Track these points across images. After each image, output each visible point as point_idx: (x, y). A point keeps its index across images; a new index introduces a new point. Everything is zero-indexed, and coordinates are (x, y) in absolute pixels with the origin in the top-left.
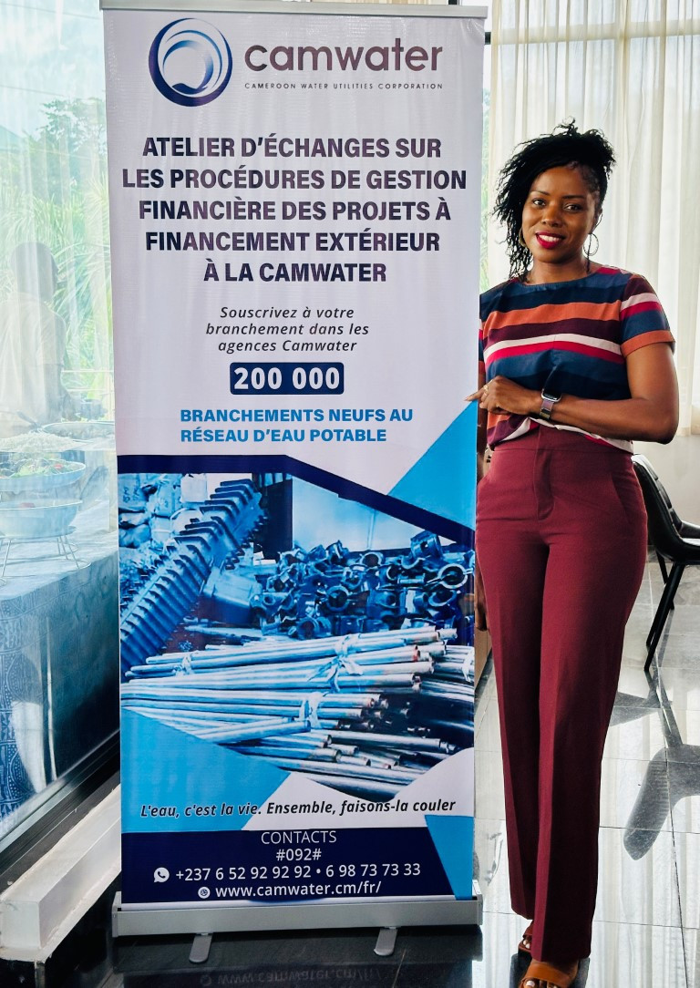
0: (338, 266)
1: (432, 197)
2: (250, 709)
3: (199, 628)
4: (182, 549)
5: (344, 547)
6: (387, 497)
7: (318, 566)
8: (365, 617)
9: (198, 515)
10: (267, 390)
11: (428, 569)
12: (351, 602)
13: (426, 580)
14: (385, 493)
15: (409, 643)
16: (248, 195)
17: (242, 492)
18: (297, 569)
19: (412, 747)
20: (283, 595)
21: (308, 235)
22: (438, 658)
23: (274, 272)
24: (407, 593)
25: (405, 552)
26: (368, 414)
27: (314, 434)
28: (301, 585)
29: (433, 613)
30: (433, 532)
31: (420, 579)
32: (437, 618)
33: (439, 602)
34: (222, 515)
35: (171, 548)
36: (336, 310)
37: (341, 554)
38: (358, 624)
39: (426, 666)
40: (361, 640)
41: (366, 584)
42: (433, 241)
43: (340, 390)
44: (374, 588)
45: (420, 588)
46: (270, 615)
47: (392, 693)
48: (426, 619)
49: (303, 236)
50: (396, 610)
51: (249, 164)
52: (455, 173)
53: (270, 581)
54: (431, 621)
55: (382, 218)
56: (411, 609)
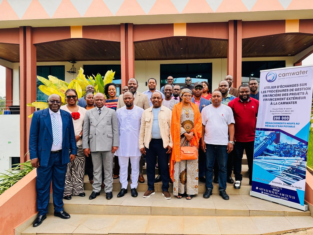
0: (290, 102)
1: (305, 91)
2: (271, 166)
3: (265, 153)
4: (264, 141)
5: (287, 143)
7: (283, 146)
8: (289, 155)
9: (267, 137)
10: (278, 120)
11: (300, 148)
12: (288, 152)
14: (294, 135)
15: (296, 160)
16: (278, 93)
17: (273, 134)
18: (280, 146)
19: (295, 177)
20: (278, 150)
22: (301, 163)
23: (280, 103)
24: (296, 152)
25: (297, 145)
26: (292, 123)
27: (284, 126)
28: (280, 148)
29: (301, 155)
30: (302, 142)
34: (270, 137)
35: (262, 141)
36: (289, 108)
39: (299, 164)
42: (305, 98)
43: (289, 120)
44: (291, 150)
45: (299, 151)
46: (275, 152)
47: (293, 168)
48: (299, 156)
49: (285, 98)
50: (294, 154)
51: (278, 89)
52: (309, 88)
53: (276, 147)
55: (297, 95)
56: (297, 154)
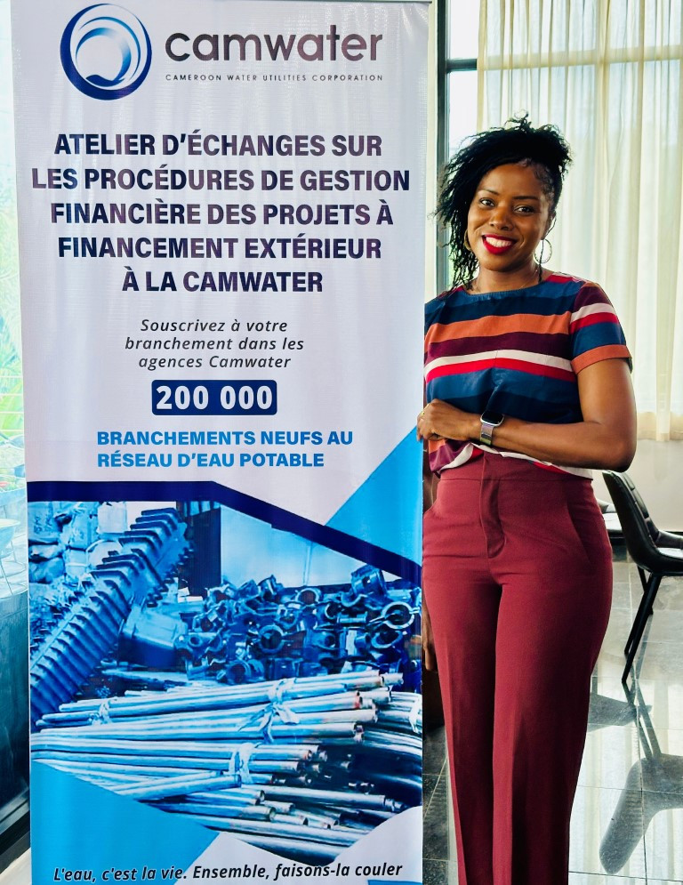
0: (270, 275)
1: (372, 199)
2: (174, 762)
3: (117, 672)
4: (100, 584)
5: (277, 582)
6: (325, 527)
7: (249, 603)
8: (301, 660)
9: (116, 547)
10: (192, 410)
11: (371, 607)
12: (286, 644)
13: (368, 618)
14: (323, 524)
15: (349, 688)
16: (171, 197)
17: (165, 522)
18: (226, 606)
19: (353, 804)
20: (211, 635)
21: (236, 240)
22: (382, 706)
23: (199, 282)
24: (347, 634)
25: (346, 588)
26: (304, 437)
27: (244, 458)
28: (230, 625)
29: (376, 655)
30: (376, 566)
31: (361, 618)
32: (381, 660)
33: (383, 644)
34: (144, 547)
35: (87, 584)
36: (268, 323)
37: (275, 590)
38: (294, 668)
39: (370, 715)
40: (296, 685)
41: (302, 623)
42: (374, 247)
43: (272, 410)
44: (311, 628)
45: (362, 628)
46: (196, 658)
47: (332, 744)
48: (369, 662)
49: (231, 242)
50: (335, 653)
51: (174, 162)
52: (397, 173)
53: (196, 619)
54: (375, 664)
55: (318, 222)
56: (352, 650)
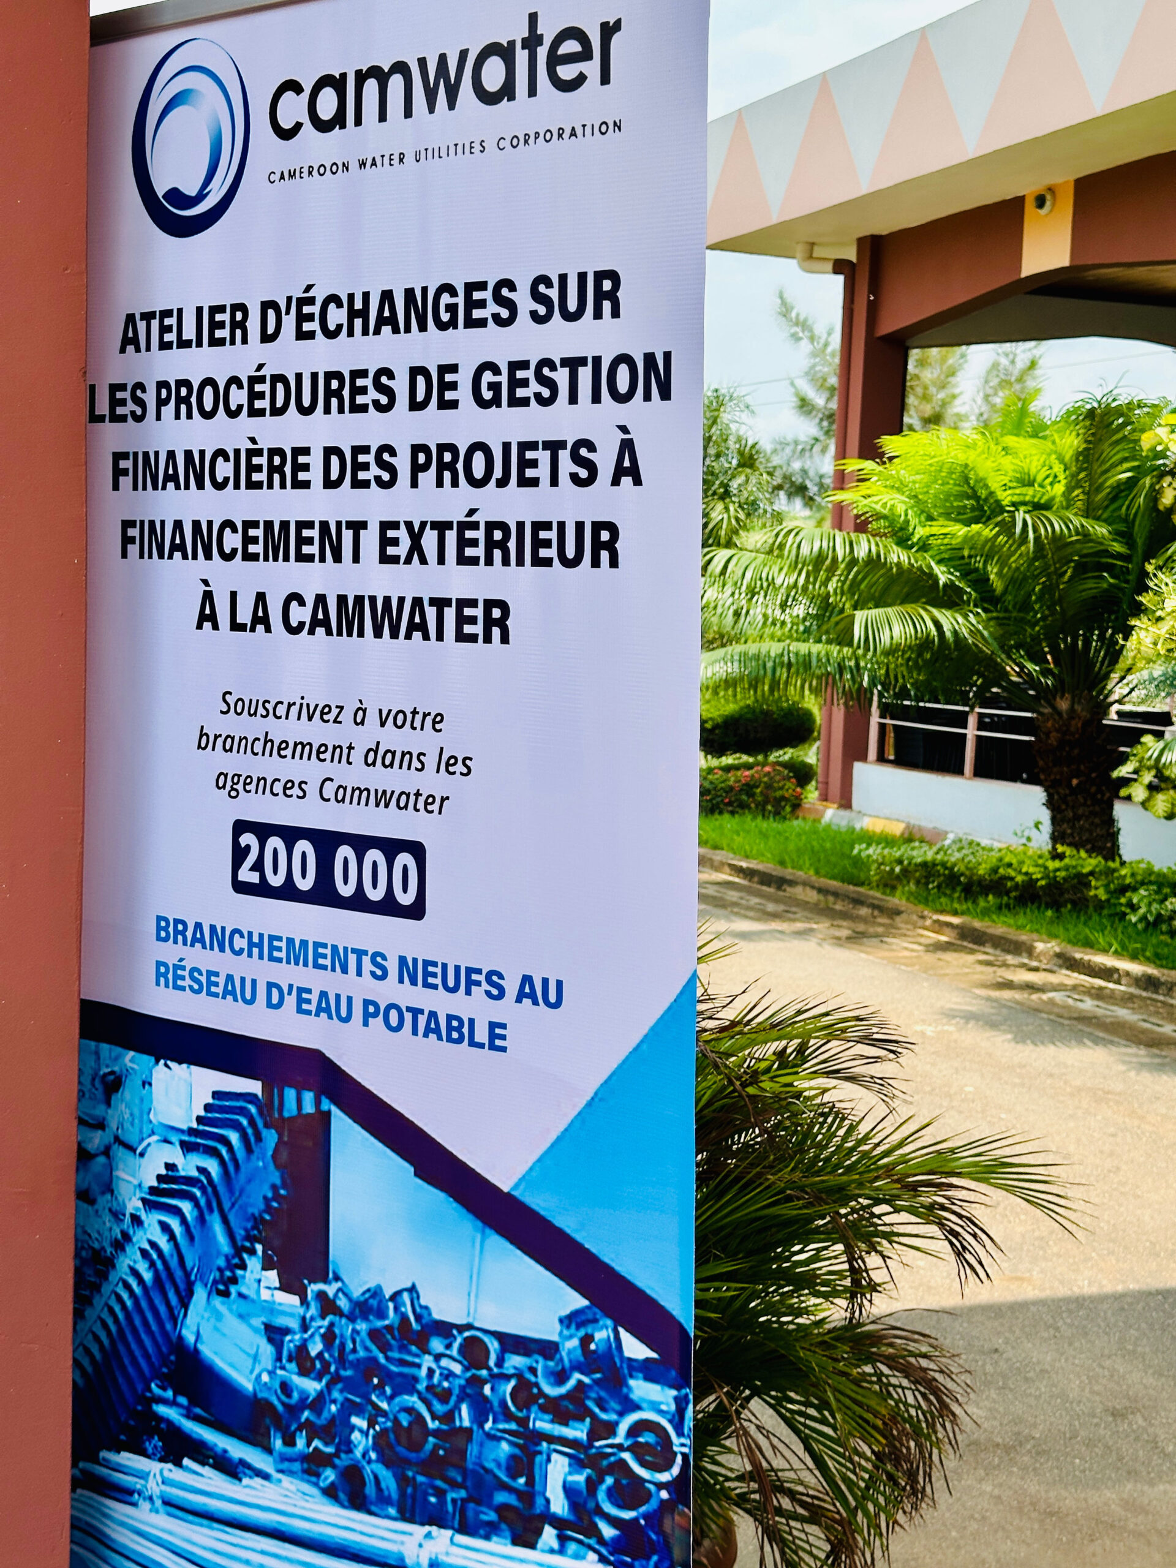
0: (417, 602)
1: (603, 424)
3: (173, 1414)
4: (152, 1226)
5: (423, 1302)
6: (509, 1196)
7: (374, 1334)
8: (463, 1494)
9: (174, 1155)
10: (289, 891)
11: (597, 1410)
12: (436, 1447)
13: (593, 1435)
14: (505, 1189)
17: (245, 1122)
18: (337, 1331)
20: (312, 1386)
21: (364, 525)
23: (307, 614)
24: (549, 1460)
25: (548, 1349)
26: (471, 978)
27: (371, 1009)
28: (343, 1373)
29: (608, 1532)
30: (608, 1315)
31: (578, 1432)
32: (617, 1546)
33: (621, 1506)
34: (213, 1167)
37: (418, 1318)
38: (450, 1508)
40: (455, 1550)
41: (464, 1408)
42: (606, 542)
43: (419, 910)
44: (481, 1426)
45: (579, 1454)
46: (288, 1426)
48: (592, 1542)
49: (357, 528)
50: (527, 1498)
51: (272, 359)
53: (291, 1342)
54: (604, 1551)
55: (502, 483)
56: (559, 1506)
